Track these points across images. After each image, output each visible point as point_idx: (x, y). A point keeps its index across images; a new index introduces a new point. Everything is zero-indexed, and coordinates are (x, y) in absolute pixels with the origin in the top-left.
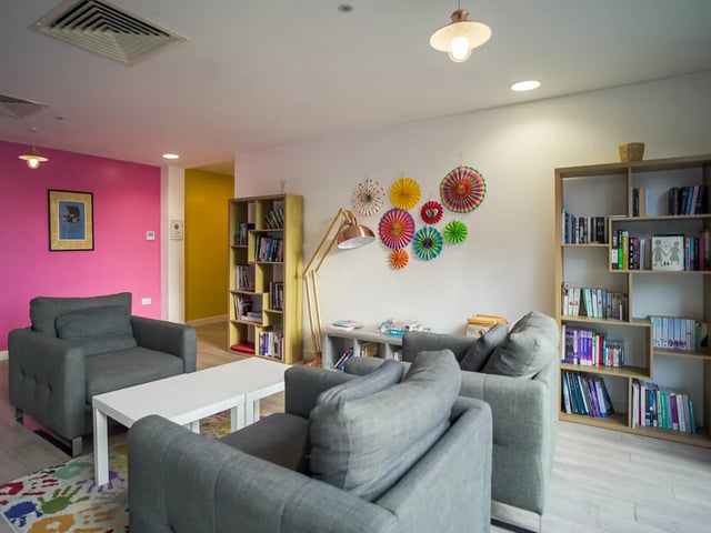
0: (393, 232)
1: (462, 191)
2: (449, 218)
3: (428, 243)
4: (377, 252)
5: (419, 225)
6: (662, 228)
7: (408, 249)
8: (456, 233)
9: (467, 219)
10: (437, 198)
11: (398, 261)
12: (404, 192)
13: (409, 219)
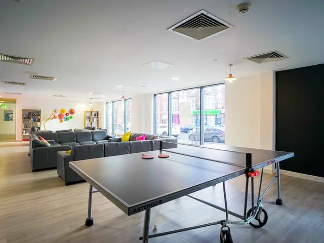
0: (60, 116)
1: (72, 112)
2: (70, 115)
3: (67, 119)
4: (57, 120)
5: (65, 116)
6: (94, 118)
7: (63, 120)
8: (71, 117)
9: (72, 115)
10: (68, 112)
11: (61, 121)
12: (63, 111)
13: (63, 115)
